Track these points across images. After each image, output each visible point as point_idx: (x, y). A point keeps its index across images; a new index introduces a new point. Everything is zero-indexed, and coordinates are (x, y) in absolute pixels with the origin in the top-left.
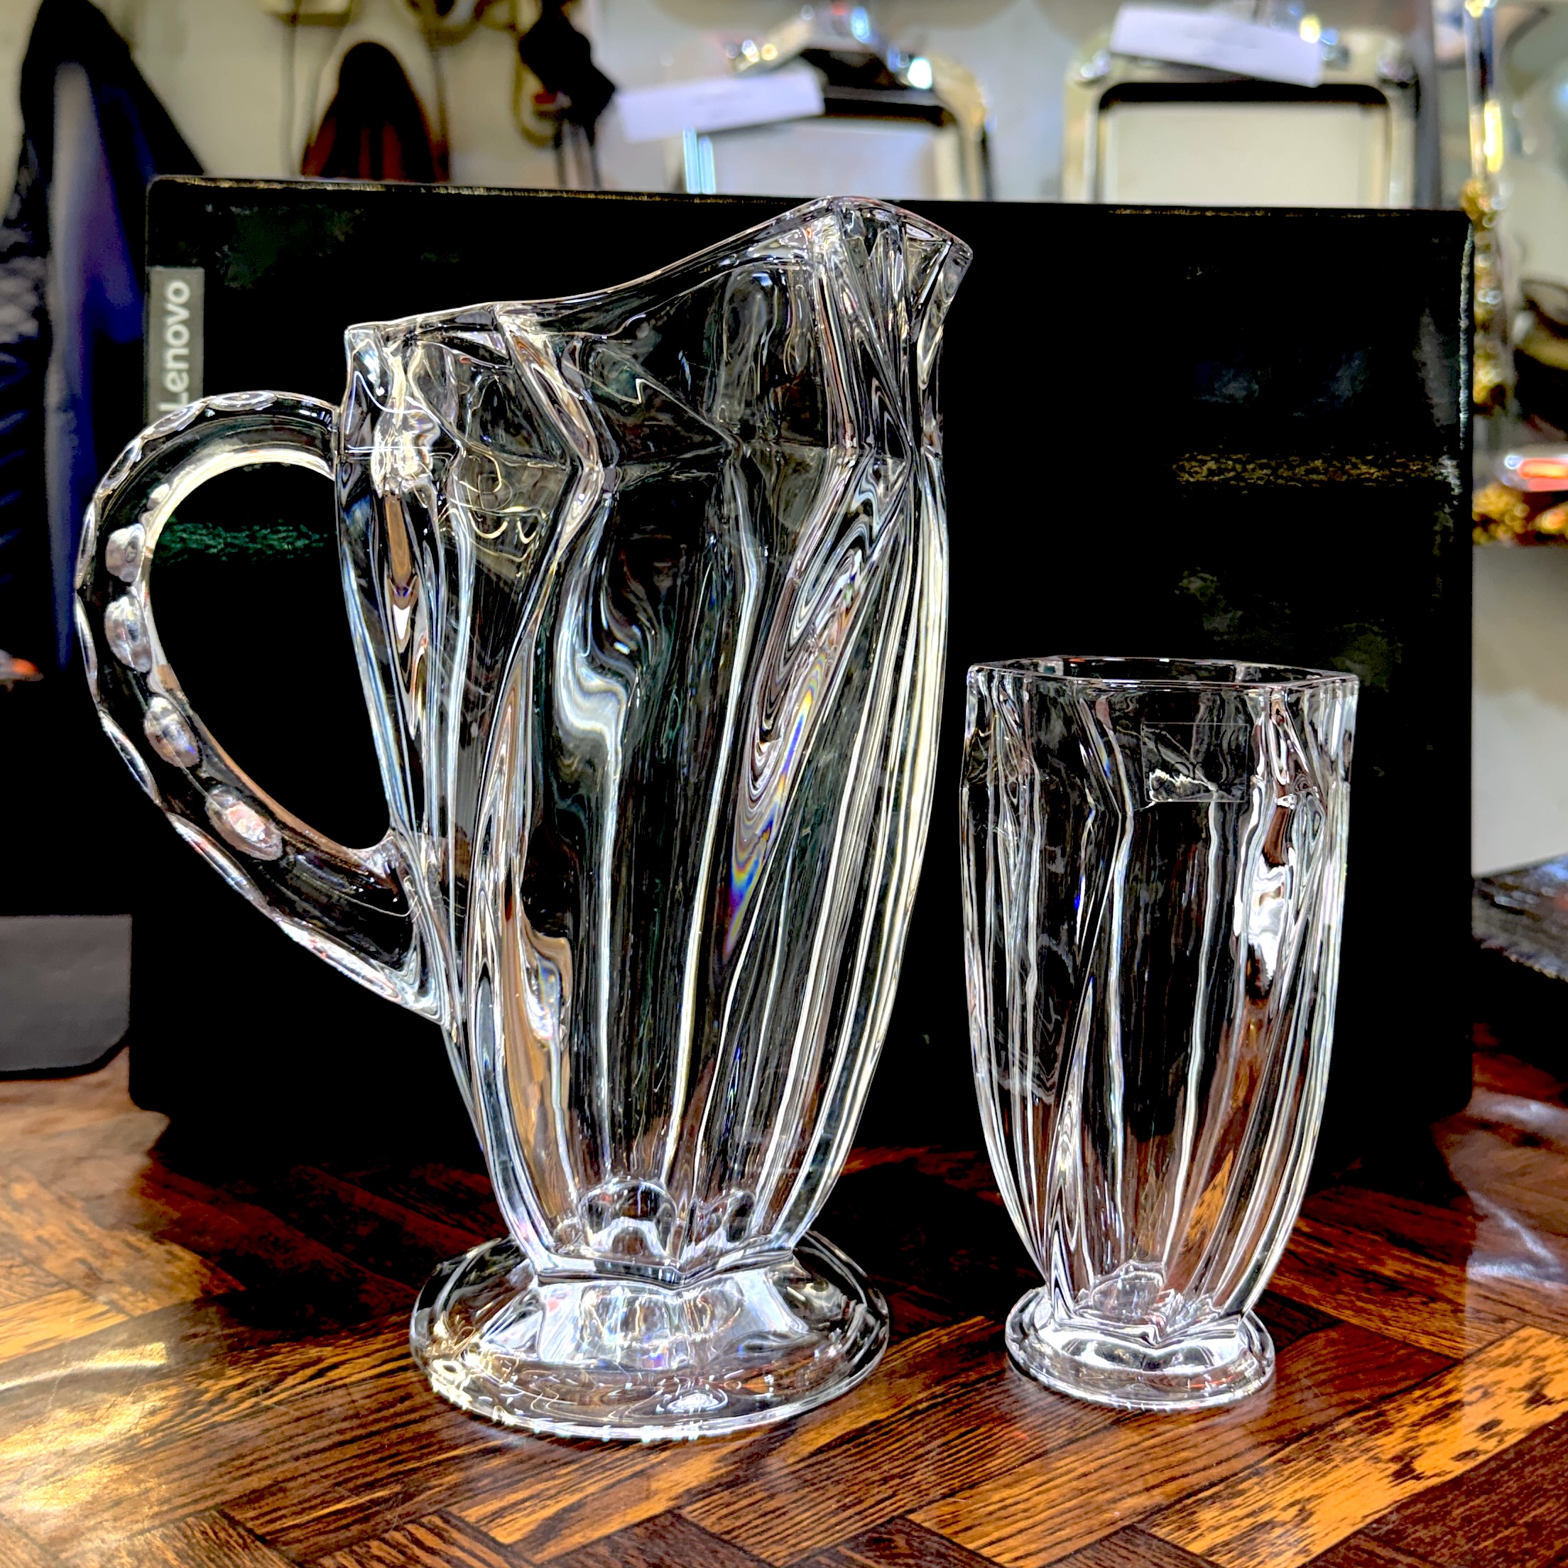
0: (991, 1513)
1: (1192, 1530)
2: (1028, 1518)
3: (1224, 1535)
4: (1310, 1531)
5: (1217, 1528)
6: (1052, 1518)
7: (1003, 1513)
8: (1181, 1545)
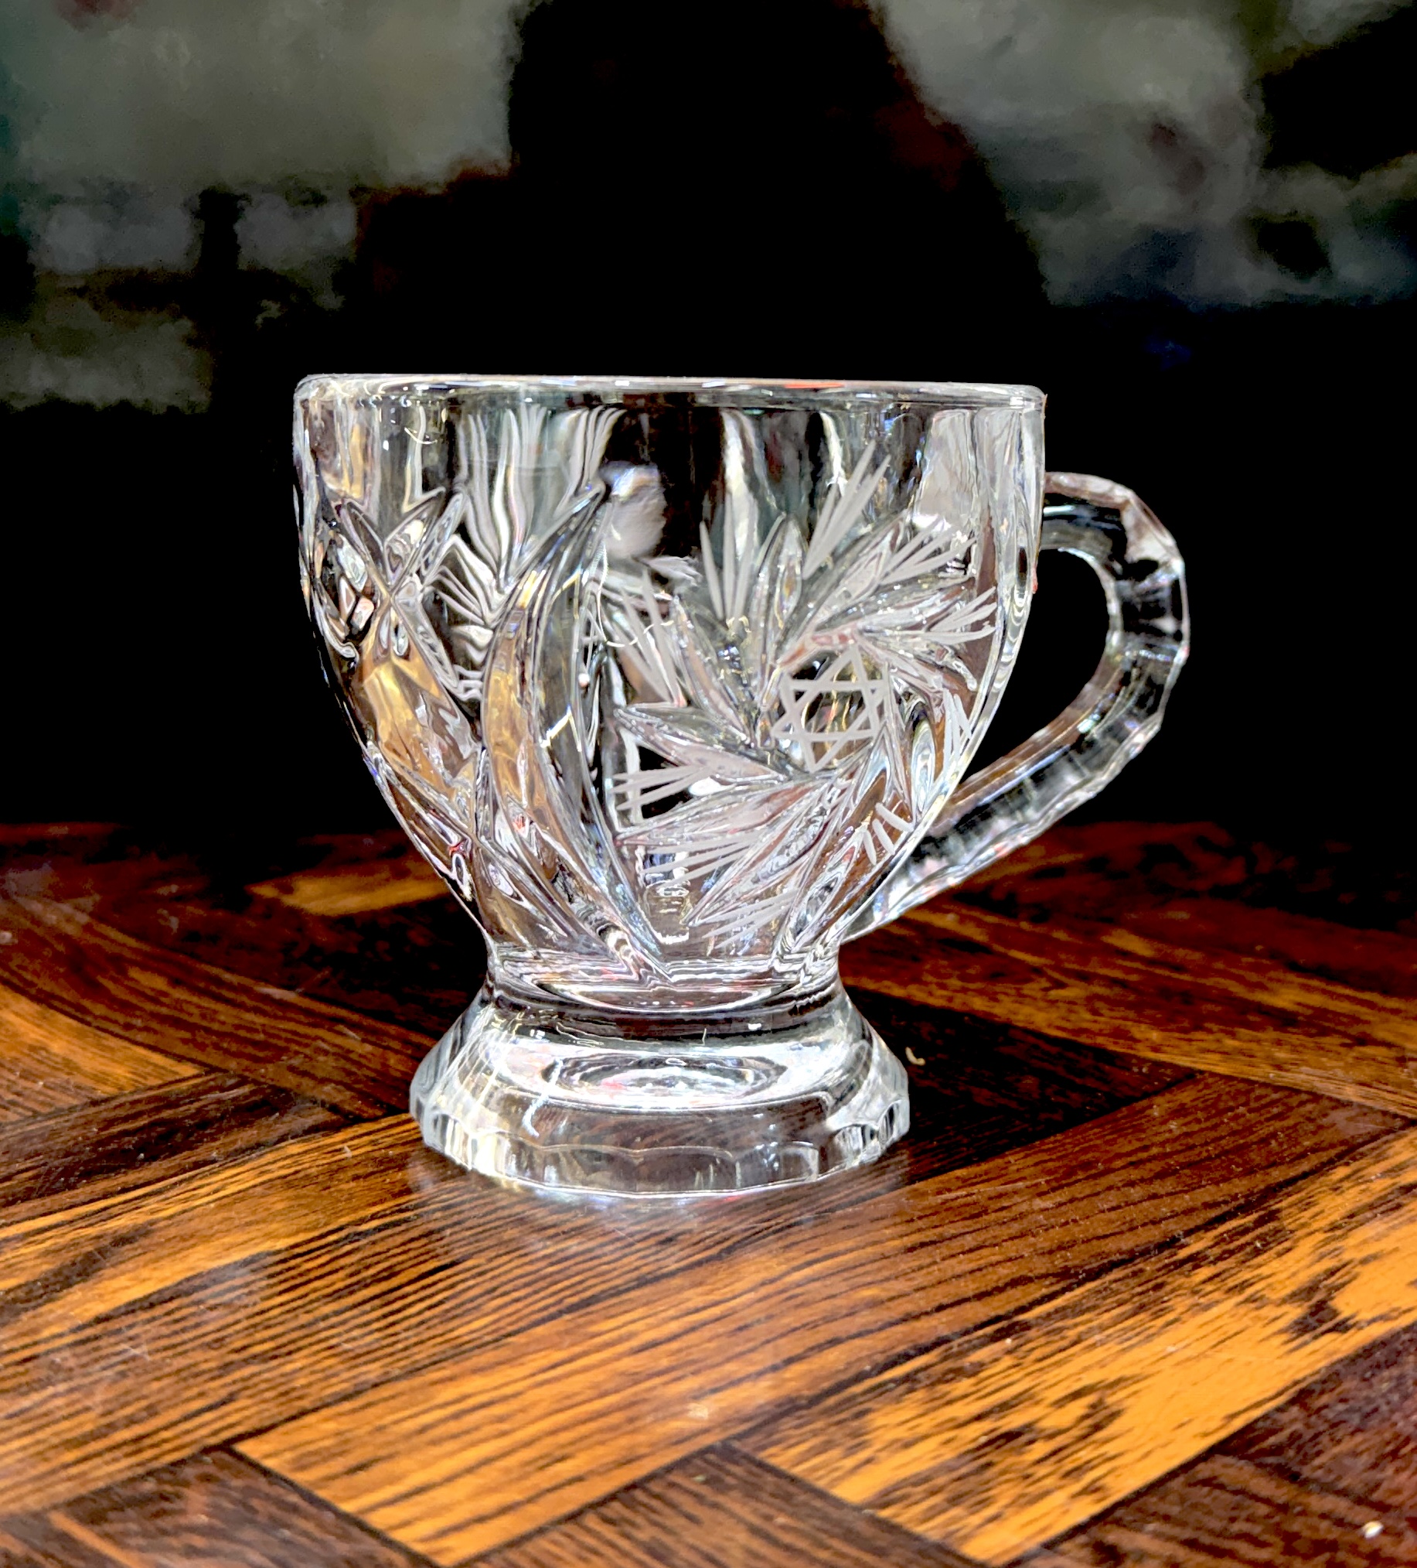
0: (423, 1430)
1: (851, 1451)
2: (503, 1434)
3: (923, 1458)
4: (1110, 1449)
5: (908, 1445)
6: (553, 1432)
7: (453, 1427)
8: (821, 1484)
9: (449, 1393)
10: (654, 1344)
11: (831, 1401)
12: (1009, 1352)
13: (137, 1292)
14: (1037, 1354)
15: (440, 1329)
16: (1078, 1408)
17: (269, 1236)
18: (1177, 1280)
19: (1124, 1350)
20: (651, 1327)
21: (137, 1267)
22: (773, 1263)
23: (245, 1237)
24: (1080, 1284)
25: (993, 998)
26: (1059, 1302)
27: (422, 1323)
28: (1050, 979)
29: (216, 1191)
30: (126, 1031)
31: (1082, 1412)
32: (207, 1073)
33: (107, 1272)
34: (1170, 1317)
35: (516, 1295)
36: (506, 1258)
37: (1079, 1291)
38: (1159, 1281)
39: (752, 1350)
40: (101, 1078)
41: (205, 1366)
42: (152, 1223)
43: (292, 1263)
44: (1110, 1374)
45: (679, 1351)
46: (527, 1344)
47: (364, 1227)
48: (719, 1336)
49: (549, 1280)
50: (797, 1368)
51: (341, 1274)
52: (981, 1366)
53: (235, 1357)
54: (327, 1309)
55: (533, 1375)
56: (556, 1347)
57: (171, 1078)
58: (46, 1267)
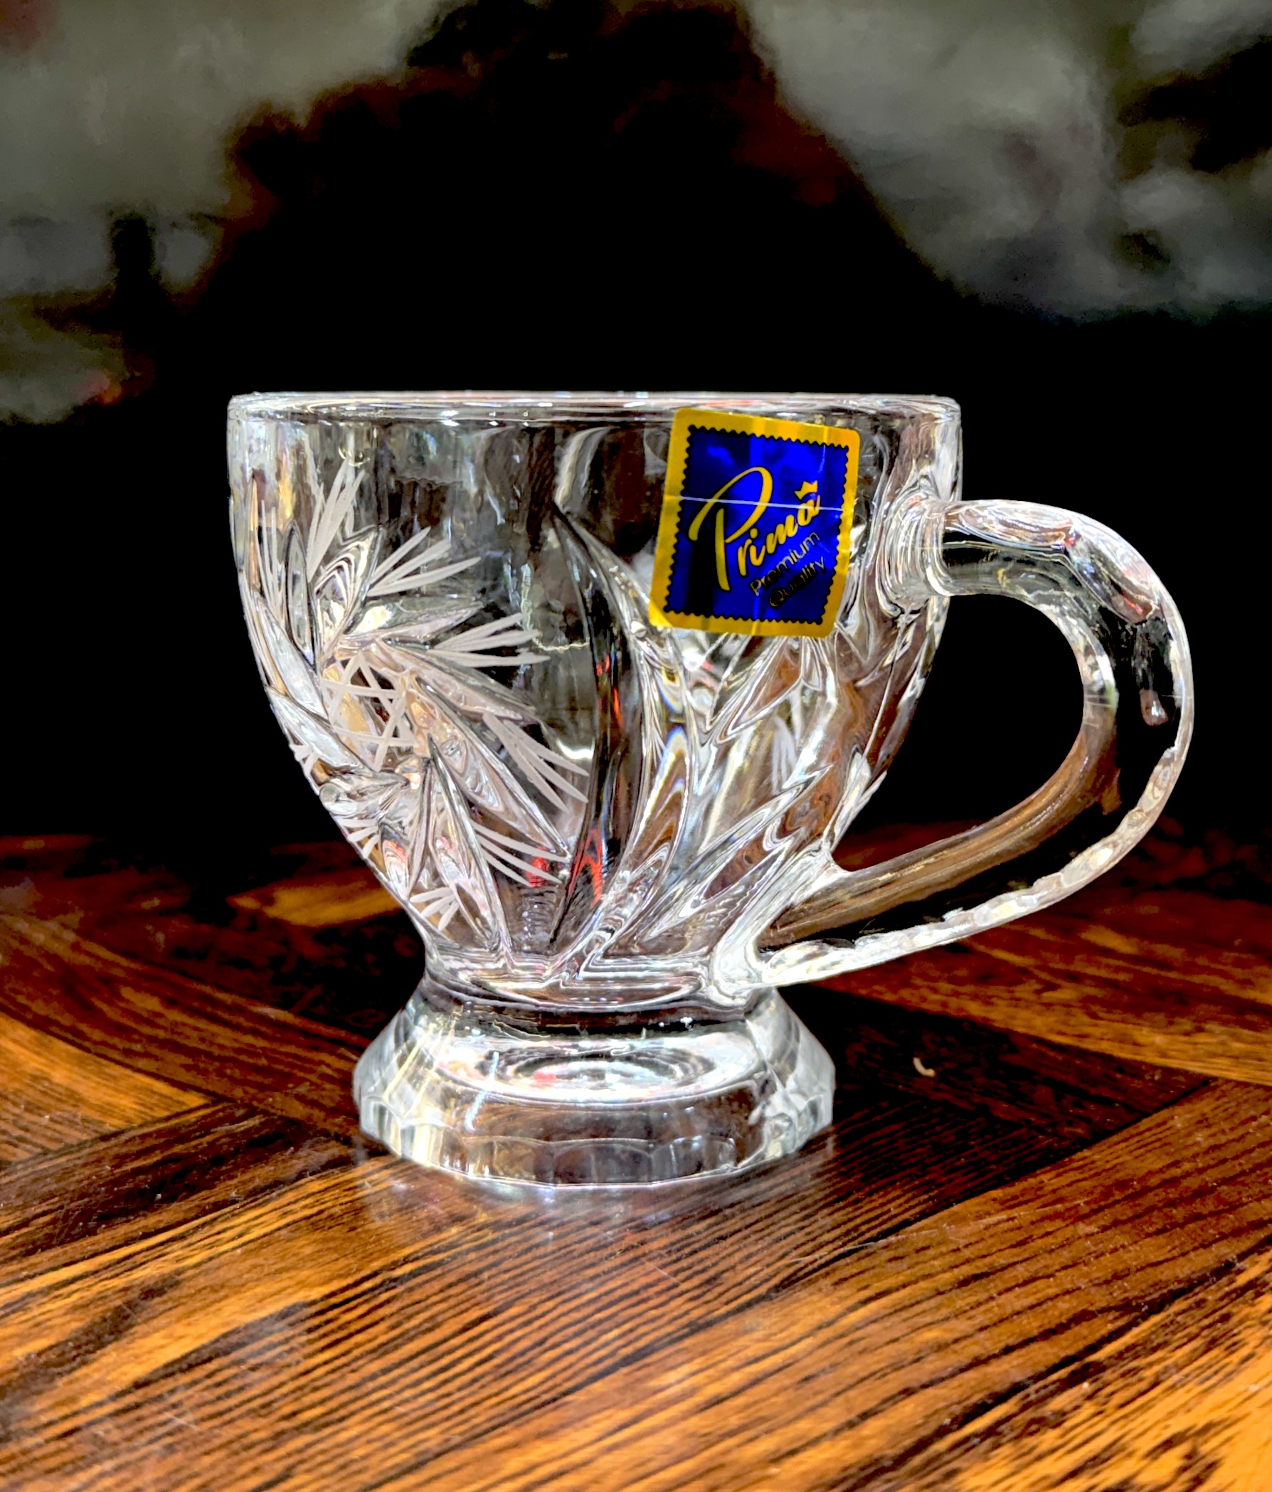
9: (514, 1463)
10: (718, 1401)
11: (917, 1460)
12: (1090, 1397)
13: (174, 1352)
14: (1117, 1399)
15: (495, 1388)
16: (1173, 1459)
17: (302, 1284)
18: (1241, 1310)
19: (1206, 1391)
20: (713, 1380)
21: (169, 1324)
22: (825, 1302)
23: (277, 1287)
24: (1145, 1317)
25: (987, 1001)
26: (1127, 1339)
27: (475, 1380)
28: (1040, 981)
29: (240, 1236)
30: (127, 1059)
31: (1178, 1463)
32: (214, 1103)
33: (138, 1329)
34: (1244, 1352)
35: (567, 1346)
36: (550, 1304)
37: (1145, 1326)
38: (1224, 1311)
39: (824, 1404)
40: (106, 1110)
41: (255, 1437)
42: (179, 1272)
43: (330, 1315)
44: (1198, 1418)
45: (747, 1406)
46: (588, 1402)
47: (398, 1272)
48: (785, 1389)
49: (598, 1328)
50: (872, 1425)
51: (382, 1327)
52: (1062, 1415)
53: (285, 1425)
54: (375, 1366)
55: (600, 1439)
56: (617, 1405)
57: (177, 1109)
58: (76, 1325)
